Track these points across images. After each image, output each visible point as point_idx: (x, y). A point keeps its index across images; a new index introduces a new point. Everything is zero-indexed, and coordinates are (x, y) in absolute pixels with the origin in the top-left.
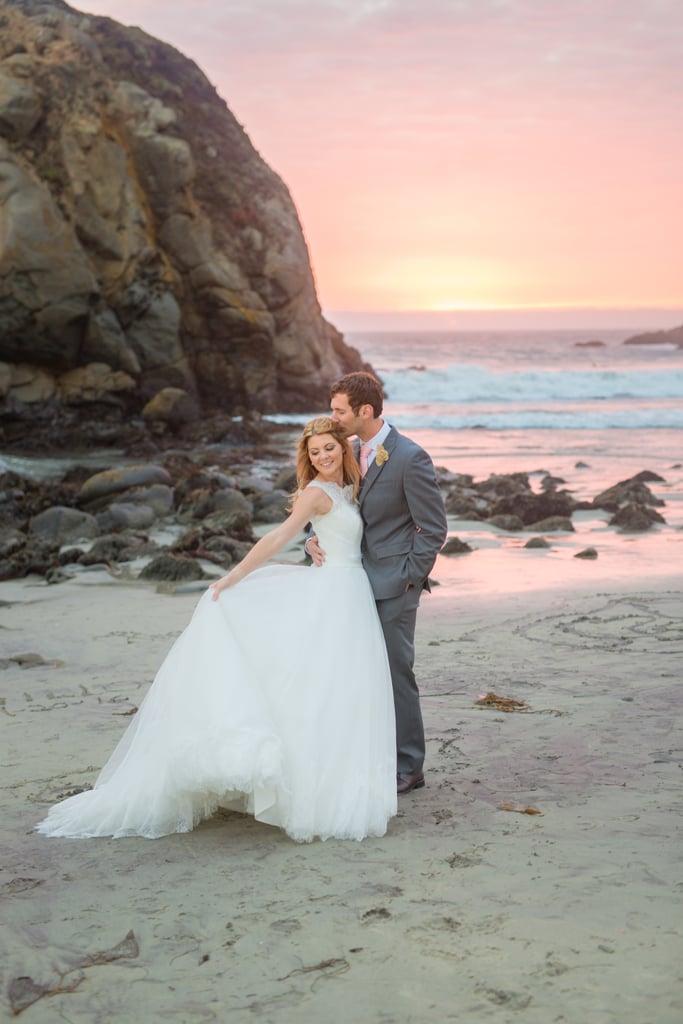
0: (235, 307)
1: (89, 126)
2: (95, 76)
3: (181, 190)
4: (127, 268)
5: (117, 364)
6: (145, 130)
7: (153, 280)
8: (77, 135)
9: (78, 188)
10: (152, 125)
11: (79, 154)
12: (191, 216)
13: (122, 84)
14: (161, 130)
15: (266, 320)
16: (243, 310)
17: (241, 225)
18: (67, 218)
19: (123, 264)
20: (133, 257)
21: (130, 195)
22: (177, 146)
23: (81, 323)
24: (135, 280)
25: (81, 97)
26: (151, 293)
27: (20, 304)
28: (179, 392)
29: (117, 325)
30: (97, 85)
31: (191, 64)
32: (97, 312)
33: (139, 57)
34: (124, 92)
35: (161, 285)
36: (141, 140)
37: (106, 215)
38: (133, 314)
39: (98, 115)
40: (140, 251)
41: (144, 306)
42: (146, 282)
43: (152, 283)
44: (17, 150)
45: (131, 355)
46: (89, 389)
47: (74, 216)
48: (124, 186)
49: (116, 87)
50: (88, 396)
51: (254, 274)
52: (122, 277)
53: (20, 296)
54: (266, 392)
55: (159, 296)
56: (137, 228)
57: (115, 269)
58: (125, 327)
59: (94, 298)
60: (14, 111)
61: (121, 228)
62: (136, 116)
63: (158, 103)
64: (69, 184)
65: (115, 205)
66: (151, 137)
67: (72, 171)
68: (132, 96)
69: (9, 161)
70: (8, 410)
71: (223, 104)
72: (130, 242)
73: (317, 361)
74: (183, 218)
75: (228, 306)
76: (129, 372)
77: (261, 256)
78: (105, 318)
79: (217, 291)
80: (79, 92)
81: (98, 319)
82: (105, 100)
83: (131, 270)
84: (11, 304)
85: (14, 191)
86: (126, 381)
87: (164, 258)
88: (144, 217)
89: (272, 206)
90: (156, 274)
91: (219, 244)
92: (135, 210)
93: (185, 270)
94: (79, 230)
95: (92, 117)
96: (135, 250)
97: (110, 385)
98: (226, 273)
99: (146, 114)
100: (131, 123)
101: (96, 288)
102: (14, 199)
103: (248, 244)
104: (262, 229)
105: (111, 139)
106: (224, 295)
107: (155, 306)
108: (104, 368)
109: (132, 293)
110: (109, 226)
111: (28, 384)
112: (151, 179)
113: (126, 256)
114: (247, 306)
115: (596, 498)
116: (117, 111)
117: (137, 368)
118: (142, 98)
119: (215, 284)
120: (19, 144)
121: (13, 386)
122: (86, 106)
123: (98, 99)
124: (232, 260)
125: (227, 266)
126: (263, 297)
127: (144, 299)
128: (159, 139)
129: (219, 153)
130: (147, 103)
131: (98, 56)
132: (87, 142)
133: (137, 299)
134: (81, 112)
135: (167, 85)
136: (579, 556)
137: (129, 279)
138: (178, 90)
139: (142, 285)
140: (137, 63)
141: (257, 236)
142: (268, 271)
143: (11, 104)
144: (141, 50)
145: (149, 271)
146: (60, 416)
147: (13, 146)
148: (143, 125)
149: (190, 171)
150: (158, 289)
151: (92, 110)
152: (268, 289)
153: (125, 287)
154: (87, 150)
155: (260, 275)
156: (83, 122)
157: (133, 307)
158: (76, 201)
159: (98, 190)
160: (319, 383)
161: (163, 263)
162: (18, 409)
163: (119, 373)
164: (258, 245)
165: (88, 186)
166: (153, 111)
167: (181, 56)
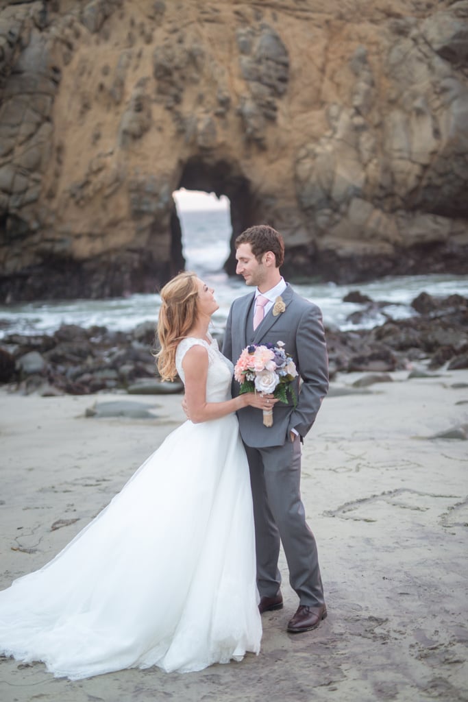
27: (458, 177)
44: (457, 69)
53: (458, 170)
60: (456, 41)
69: (452, 77)
70: (448, 250)
84: (451, 177)
85: (455, 98)
102: (455, 103)
111: (462, 233)
120: (459, 65)
121: (452, 234)
143: (455, 37)
147: (455, 66)
162: (455, 249)
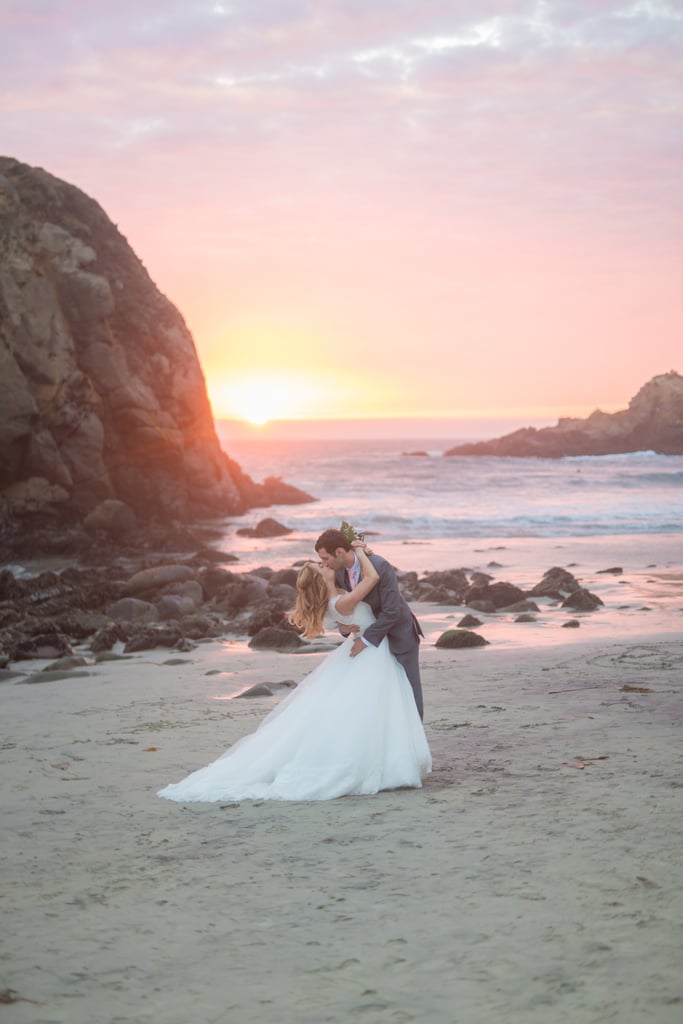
0: (151, 426)
1: (23, 264)
2: (23, 218)
3: (102, 321)
4: (58, 391)
5: (54, 479)
6: (69, 267)
7: (80, 402)
8: (13, 272)
9: (16, 320)
10: (75, 263)
11: (15, 289)
12: (110, 343)
13: (47, 224)
14: (83, 266)
15: (178, 438)
16: (158, 428)
17: (151, 351)
18: (7, 346)
19: (55, 388)
20: (64, 381)
21: (59, 326)
22: (98, 281)
23: (24, 441)
24: (66, 403)
25: (15, 238)
26: (80, 414)
28: (119, 503)
29: (53, 442)
30: (26, 226)
31: (94, 204)
32: (37, 432)
33: (51, 198)
34: (48, 232)
35: (88, 407)
36: (66, 275)
37: (39, 344)
38: (66, 432)
39: (30, 254)
40: (69, 377)
41: (75, 425)
42: (74, 404)
43: (79, 404)
45: (65, 470)
46: (32, 500)
47: (13, 345)
48: (53, 317)
49: (41, 228)
50: (31, 507)
51: (164, 396)
52: (54, 399)
54: (179, 503)
55: (86, 417)
56: (67, 356)
57: (48, 392)
58: (60, 444)
59: (34, 419)
61: (52, 355)
62: (60, 255)
63: (78, 243)
64: (8, 316)
65: (47, 335)
66: (75, 273)
67: (10, 305)
68: (56, 236)
71: (123, 240)
72: (60, 368)
73: (218, 475)
74: (104, 346)
75: (144, 424)
76: (64, 485)
77: (169, 379)
78: (43, 437)
79: (135, 412)
80: (13, 233)
81: (38, 438)
82: (34, 240)
83: (63, 393)
86: (62, 494)
87: (90, 382)
88: (72, 344)
89: (173, 333)
90: (83, 396)
91: (134, 370)
92: (64, 340)
93: (104, 392)
94: (17, 356)
95: (25, 255)
96: (65, 376)
97: (49, 497)
98: (142, 395)
99: (69, 252)
100: (56, 260)
101: (36, 409)
103: (158, 369)
104: (169, 356)
105: (39, 274)
106: (142, 415)
107: (84, 425)
108: (42, 481)
109: (65, 414)
110: (42, 354)
112: (74, 310)
113: (58, 381)
114: (161, 425)
115: (534, 589)
116: (44, 249)
117: (70, 481)
118: (65, 238)
119: (132, 405)
122: (19, 245)
123: (28, 239)
124: (146, 384)
125: (143, 389)
126: (173, 416)
127: (74, 420)
128: (82, 275)
129: (125, 286)
130: (68, 242)
131: (16, 198)
132: (22, 278)
133: (69, 418)
134: (16, 252)
135: (77, 224)
136: (566, 626)
137: (61, 401)
138: (87, 228)
139: (72, 407)
140: (50, 204)
141: (165, 361)
142: (176, 393)
144: (52, 191)
145: (77, 394)
146: (7, 525)
148: (66, 262)
149: (110, 305)
150: (85, 410)
151: (25, 250)
152: (176, 409)
153: (57, 408)
154: (22, 285)
155: (170, 397)
156: (18, 260)
157: (65, 426)
158: (14, 331)
159: (32, 321)
160: (220, 494)
161: (89, 387)
163: (57, 487)
164: (167, 370)
165: (23, 318)
166: (75, 250)
167: (85, 196)
